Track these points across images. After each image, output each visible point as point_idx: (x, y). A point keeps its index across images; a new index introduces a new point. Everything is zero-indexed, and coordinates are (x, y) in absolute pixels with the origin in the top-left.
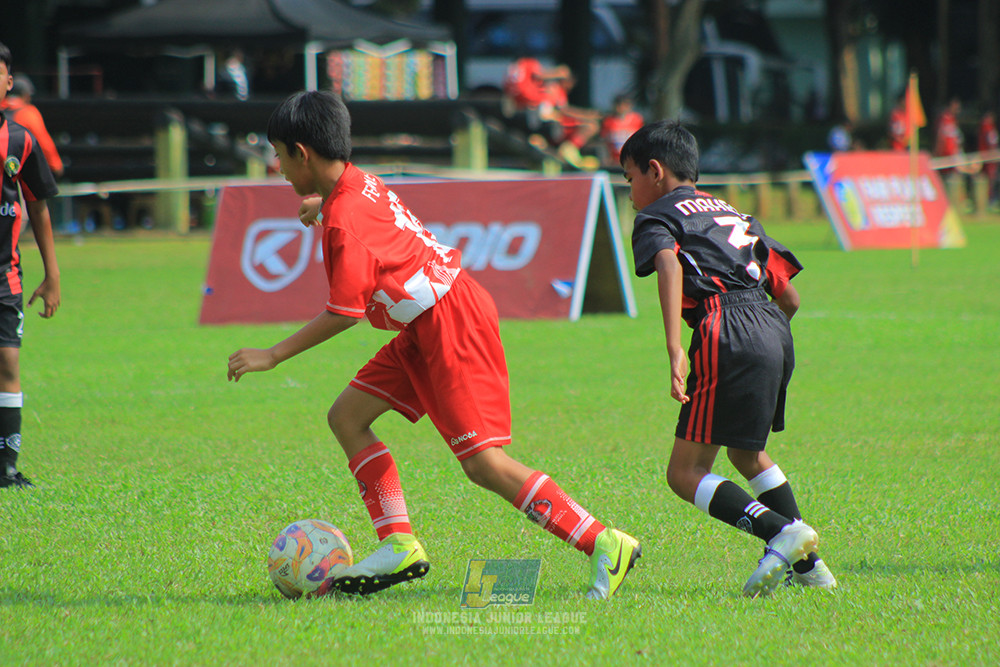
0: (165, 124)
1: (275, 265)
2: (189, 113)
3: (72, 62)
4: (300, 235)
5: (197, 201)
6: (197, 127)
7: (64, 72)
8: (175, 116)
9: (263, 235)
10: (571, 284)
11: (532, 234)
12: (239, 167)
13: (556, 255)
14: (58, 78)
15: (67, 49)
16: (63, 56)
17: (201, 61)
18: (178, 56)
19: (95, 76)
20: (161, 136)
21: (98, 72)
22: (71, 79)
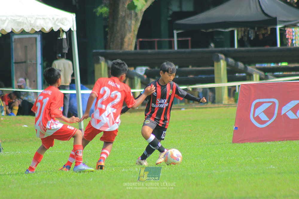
0: (218, 60)
1: (264, 117)
2: (227, 55)
3: (178, 34)
4: (274, 103)
5: (232, 91)
6: (231, 60)
7: (176, 39)
8: (222, 56)
9: (258, 105)
12: (250, 77)
14: (174, 41)
15: (177, 29)
16: (175, 32)
17: (233, 32)
18: (223, 30)
19: (188, 40)
20: (215, 64)
21: (189, 39)
22: (178, 41)
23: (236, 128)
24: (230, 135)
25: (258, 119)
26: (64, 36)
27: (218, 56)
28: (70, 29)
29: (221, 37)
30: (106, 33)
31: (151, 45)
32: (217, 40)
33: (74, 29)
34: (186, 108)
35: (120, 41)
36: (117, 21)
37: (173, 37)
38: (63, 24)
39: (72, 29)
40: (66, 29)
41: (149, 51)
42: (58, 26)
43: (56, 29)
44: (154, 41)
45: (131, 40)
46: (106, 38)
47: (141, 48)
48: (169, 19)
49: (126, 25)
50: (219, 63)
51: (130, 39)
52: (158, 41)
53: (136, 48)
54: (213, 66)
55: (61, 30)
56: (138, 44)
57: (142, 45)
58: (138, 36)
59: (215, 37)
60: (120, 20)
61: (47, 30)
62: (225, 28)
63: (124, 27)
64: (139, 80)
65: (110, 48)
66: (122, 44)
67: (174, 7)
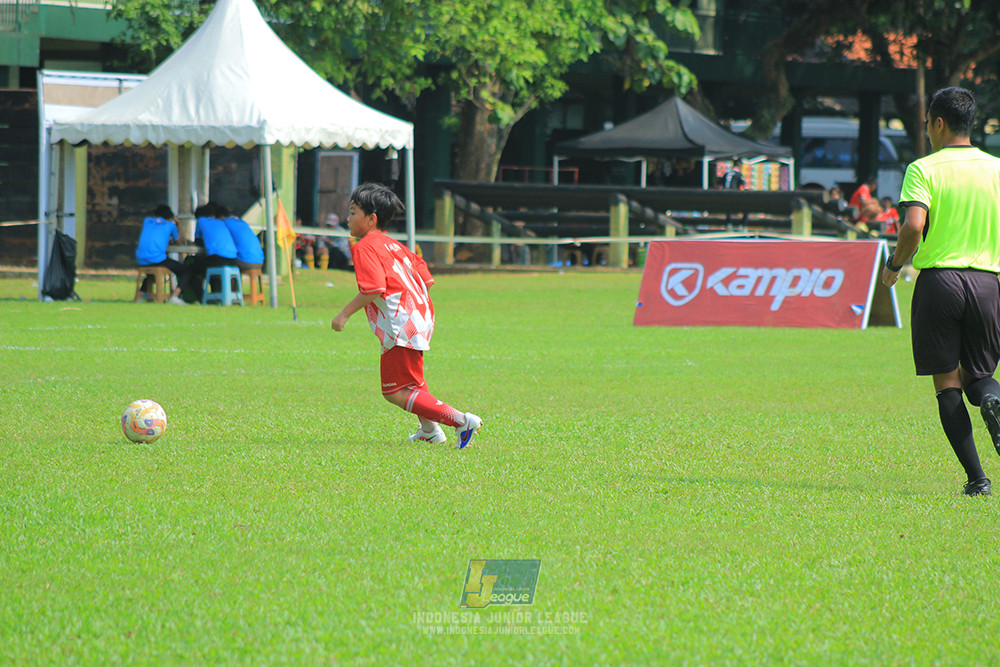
0: (617, 203)
1: (681, 290)
2: (630, 196)
3: (560, 162)
4: (697, 271)
5: (633, 251)
6: (635, 204)
7: (556, 169)
8: (622, 197)
9: (674, 272)
10: (863, 308)
11: (839, 275)
12: (660, 230)
13: (854, 288)
14: (553, 172)
15: (559, 154)
16: (556, 160)
17: (639, 164)
18: (626, 160)
19: (573, 173)
20: (613, 209)
21: (576, 170)
22: (560, 173)
23: (640, 304)
24: (630, 314)
25: (672, 293)
26: (395, 156)
27: (617, 197)
28: (404, 146)
29: (622, 169)
30: (454, 155)
31: (518, 176)
32: (616, 173)
33: (410, 146)
35: (474, 167)
36: (472, 140)
37: (550, 164)
38: (394, 138)
39: (407, 147)
40: (399, 145)
41: (517, 185)
42: (387, 141)
43: (383, 146)
44: (524, 170)
45: (491, 167)
46: (453, 164)
47: (505, 179)
48: (548, 139)
49: (485, 144)
50: (617, 208)
51: (489, 165)
52: (530, 171)
53: (497, 179)
54: (607, 210)
55: (391, 148)
56: (501, 172)
57: (504, 174)
58: (501, 162)
59: (613, 170)
60: (476, 139)
61: (371, 145)
62: (629, 157)
63: (482, 147)
64: (500, 226)
65: (458, 178)
66: (477, 171)
67: (554, 123)
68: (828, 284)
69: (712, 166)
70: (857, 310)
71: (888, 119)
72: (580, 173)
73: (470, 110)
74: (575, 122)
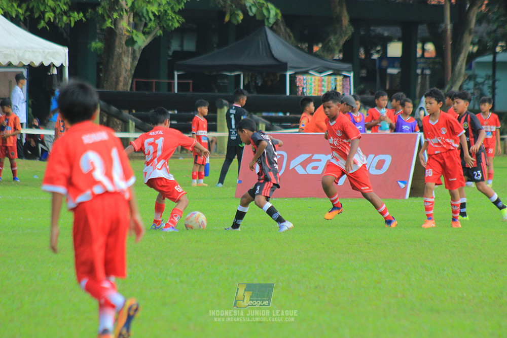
0: (222, 107)
2: (231, 101)
3: (178, 75)
4: (282, 156)
7: (176, 81)
8: (225, 102)
10: (406, 183)
11: (388, 159)
13: (397, 170)
14: (174, 83)
15: (178, 70)
16: (176, 73)
17: (239, 75)
18: (228, 74)
19: (189, 83)
20: (219, 111)
21: (191, 81)
22: (178, 83)
23: (240, 181)
24: (233, 189)
26: (55, 72)
27: (222, 101)
28: (62, 64)
29: (226, 81)
30: (99, 71)
31: (148, 86)
32: (221, 84)
33: (66, 64)
34: (184, 158)
35: (115, 80)
36: (113, 59)
37: (173, 78)
38: (53, 58)
39: (64, 65)
40: (58, 64)
41: (147, 93)
42: (49, 60)
43: (46, 64)
44: (152, 82)
45: (128, 79)
46: (98, 77)
47: (137, 89)
48: (169, 59)
49: (122, 62)
50: (222, 110)
51: (125, 78)
52: (156, 82)
53: (131, 88)
54: (216, 112)
55: (52, 65)
56: (134, 83)
57: (139, 86)
58: (135, 76)
59: (219, 81)
60: (115, 58)
61: (37, 64)
62: (231, 71)
63: (120, 64)
64: (134, 124)
65: (103, 87)
66: (117, 83)
67: (175, 46)
68: (380, 165)
69: (293, 78)
70: (402, 185)
71: (424, 42)
72: (193, 84)
73: (110, 36)
74: (190, 46)
